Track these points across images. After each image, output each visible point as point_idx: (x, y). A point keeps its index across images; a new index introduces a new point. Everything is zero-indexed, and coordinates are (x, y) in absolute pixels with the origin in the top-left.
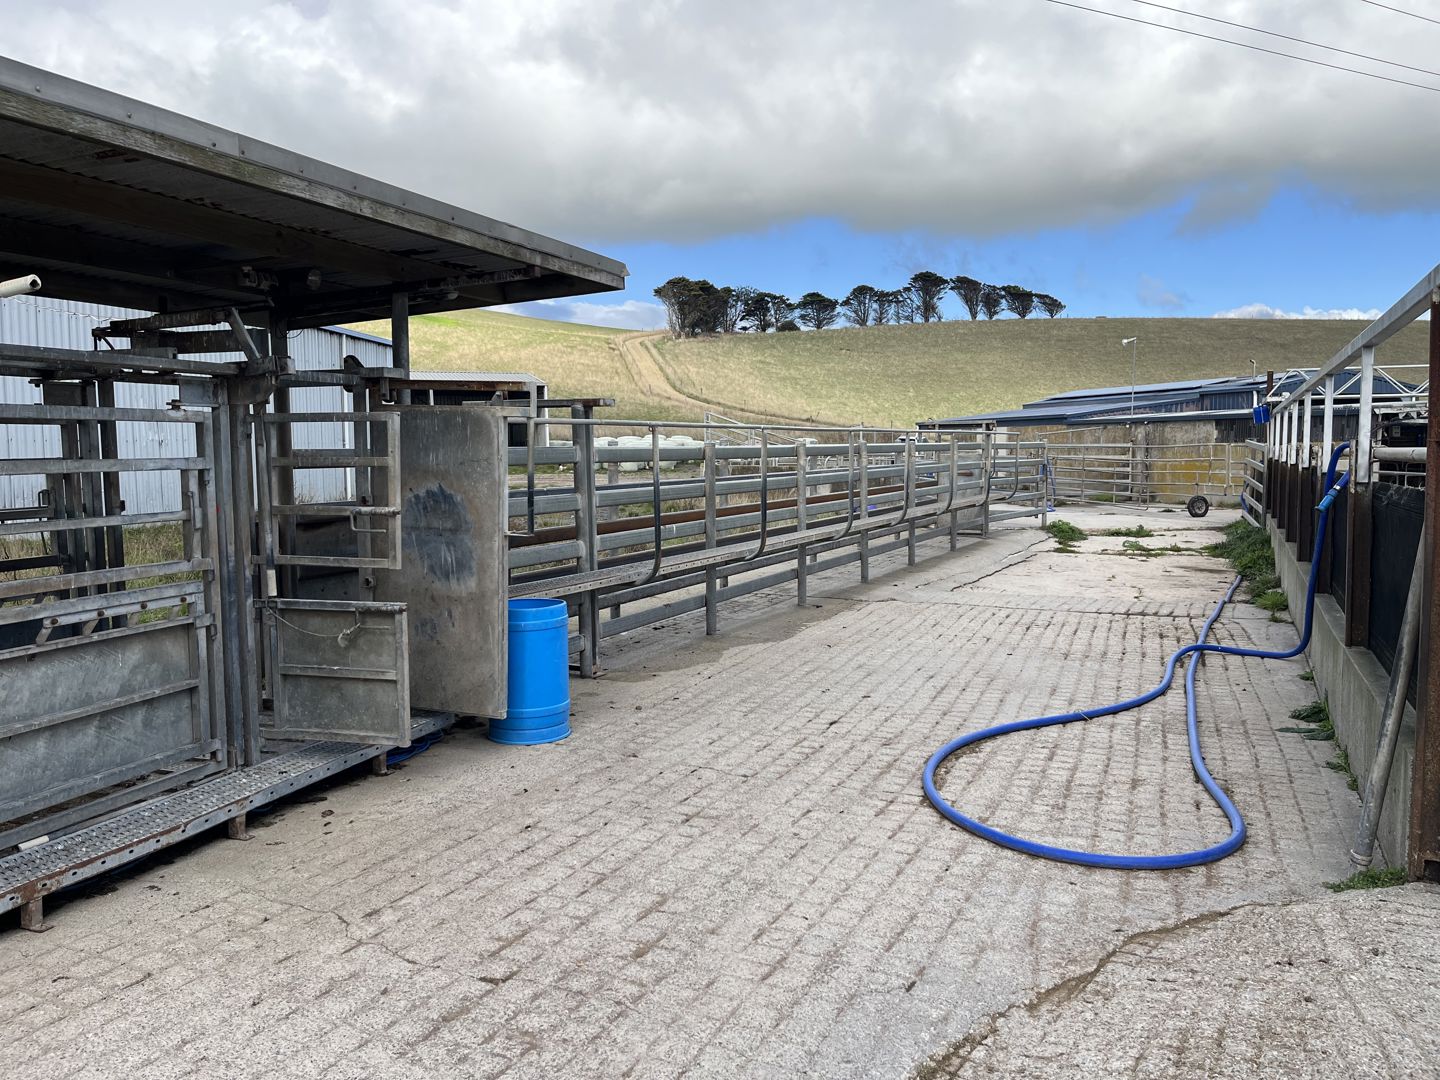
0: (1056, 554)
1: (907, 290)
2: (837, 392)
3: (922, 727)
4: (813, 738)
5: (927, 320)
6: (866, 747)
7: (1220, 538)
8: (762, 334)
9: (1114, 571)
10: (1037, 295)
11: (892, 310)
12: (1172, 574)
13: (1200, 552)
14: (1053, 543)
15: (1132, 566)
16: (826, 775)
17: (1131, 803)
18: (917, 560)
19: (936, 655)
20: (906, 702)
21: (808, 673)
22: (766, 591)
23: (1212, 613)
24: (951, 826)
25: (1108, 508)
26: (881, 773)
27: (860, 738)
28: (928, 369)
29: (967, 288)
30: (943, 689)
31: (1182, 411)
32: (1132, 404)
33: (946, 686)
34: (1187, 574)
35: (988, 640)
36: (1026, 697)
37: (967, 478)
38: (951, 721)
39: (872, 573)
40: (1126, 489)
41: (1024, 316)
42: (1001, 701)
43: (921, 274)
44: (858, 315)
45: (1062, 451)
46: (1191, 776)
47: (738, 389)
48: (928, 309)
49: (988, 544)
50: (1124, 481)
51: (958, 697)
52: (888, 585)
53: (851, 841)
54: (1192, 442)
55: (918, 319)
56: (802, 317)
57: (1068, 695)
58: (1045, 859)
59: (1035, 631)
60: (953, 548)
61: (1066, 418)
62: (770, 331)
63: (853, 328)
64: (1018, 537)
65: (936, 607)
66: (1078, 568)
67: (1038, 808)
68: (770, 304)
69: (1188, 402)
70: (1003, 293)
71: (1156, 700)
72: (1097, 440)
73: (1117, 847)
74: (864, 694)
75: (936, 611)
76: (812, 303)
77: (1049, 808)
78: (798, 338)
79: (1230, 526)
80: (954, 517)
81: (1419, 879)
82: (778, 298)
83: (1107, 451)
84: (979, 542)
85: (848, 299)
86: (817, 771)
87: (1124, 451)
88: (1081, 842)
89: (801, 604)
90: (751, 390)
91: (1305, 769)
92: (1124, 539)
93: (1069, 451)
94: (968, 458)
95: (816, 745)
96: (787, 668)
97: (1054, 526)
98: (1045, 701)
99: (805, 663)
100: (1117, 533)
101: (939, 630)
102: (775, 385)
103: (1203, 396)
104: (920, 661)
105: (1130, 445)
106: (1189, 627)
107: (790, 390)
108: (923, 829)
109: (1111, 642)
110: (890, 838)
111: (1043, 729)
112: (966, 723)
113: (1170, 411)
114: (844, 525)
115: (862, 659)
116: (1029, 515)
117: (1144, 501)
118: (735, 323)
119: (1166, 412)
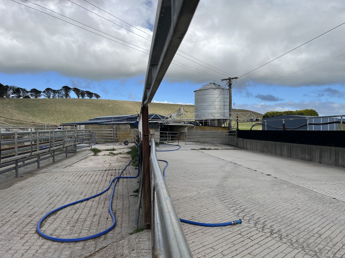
0: (93, 156)
1: (61, 90)
2: (42, 115)
3: (42, 209)
4: (7, 218)
5: (67, 98)
6: (24, 218)
7: (130, 150)
8: (18, 99)
9: (106, 159)
10: (94, 94)
11: (57, 95)
12: (119, 159)
13: (125, 153)
14: (93, 154)
15: (111, 158)
16: (8, 229)
17: (92, 221)
18: (55, 160)
19: (53, 187)
20: (40, 202)
21: (12, 198)
22: (6, 173)
23: (124, 168)
24: (42, 238)
25: (107, 144)
26: (26, 226)
27: (22, 216)
28: (67, 110)
29: (77, 91)
30: (52, 197)
31: (124, 122)
32: (113, 120)
33: (53, 196)
34: (122, 159)
35: (69, 181)
36: (74, 196)
37: (70, 138)
38: (51, 206)
39: (41, 165)
40: (112, 139)
41: (91, 98)
42: (67, 198)
43: (65, 86)
44: (48, 95)
45: (98, 131)
46: (108, 211)
47: (10, 113)
48: (67, 95)
49: (76, 155)
50: (111, 137)
51: (55, 199)
52: (45, 168)
53: (10, 249)
54: (125, 128)
55: (64, 97)
56: (31, 95)
57: (85, 194)
58: (65, 242)
59: (82, 177)
60: (66, 156)
61: (98, 123)
62: (21, 98)
63: (46, 99)
64: (84, 152)
65: (58, 173)
66: (98, 159)
67: (68, 228)
68: (21, 91)
69: (125, 120)
70: (86, 92)
71: (105, 192)
72: (105, 128)
73: (85, 235)
74: (28, 202)
75: (57, 174)
76: (34, 91)
77: (71, 227)
78: (30, 100)
79: (132, 147)
80: (66, 149)
81: (146, 229)
82: (23, 89)
83: (108, 131)
84: (74, 155)
85: (45, 91)
86: (5, 229)
87: (111, 131)
88: (76, 235)
89: (17, 176)
90: (15, 114)
91: (133, 205)
92: (110, 151)
93: (99, 131)
94: (71, 133)
95: (8, 220)
96: (5, 197)
97: (93, 149)
98: (78, 196)
99: (12, 195)
100: (108, 150)
101: (57, 180)
102: (22, 113)
103: (128, 118)
104: (48, 189)
105: (112, 129)
106: (118, 172)
107: (27, 114)
108: (33, 240)
109: (99, 178)
110: (22, 246)
111: (76, 204)
112: (55, 206)
113: (121, 122)
114: (30, 154)
115: (30, 191)
116: (88, 147)
117: (115, 142)
118: (10, 95)
119: (120, 122)
